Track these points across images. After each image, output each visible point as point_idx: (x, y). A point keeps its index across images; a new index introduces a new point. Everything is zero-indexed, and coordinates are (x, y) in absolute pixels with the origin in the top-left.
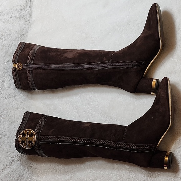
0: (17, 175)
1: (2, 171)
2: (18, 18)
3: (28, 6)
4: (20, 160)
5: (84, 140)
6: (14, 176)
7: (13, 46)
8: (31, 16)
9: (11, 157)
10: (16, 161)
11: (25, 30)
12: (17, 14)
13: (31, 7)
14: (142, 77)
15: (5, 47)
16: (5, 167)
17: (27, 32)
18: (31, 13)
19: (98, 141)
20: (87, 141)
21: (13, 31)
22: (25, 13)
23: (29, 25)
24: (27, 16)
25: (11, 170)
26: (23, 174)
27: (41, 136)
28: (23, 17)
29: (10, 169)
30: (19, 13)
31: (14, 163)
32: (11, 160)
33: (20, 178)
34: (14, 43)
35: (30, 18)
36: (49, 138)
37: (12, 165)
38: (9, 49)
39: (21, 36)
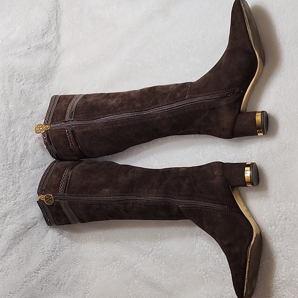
1: (34, 274)
2: (39, 48)
3: (53, 29)
4: (58, 257)
6: (51, 281)
8: (58, 42)
9: (46, 252)
10: (53, 259)
11: (51, 65)
12: (38, 42)
13: (57, 28)
14: (240, 112)
15: (23, 93)
16: (37, 269)
17: (54, 67)
18: (59, 38)
21: (34, 69)
22: (48, 39)
23: (57, 56)
24: (53, 43)
25: (48, 271)
26: (64, 277)
28: (47, 46)
29: (45, 271)
30: (40, 40)
31: (50, 261)
32: (46, 258)
33: (60, 282)
34: (37, 86)
35: (57, 45)
37: (48, 264)
38: (30, 95)
39: (46, 74)
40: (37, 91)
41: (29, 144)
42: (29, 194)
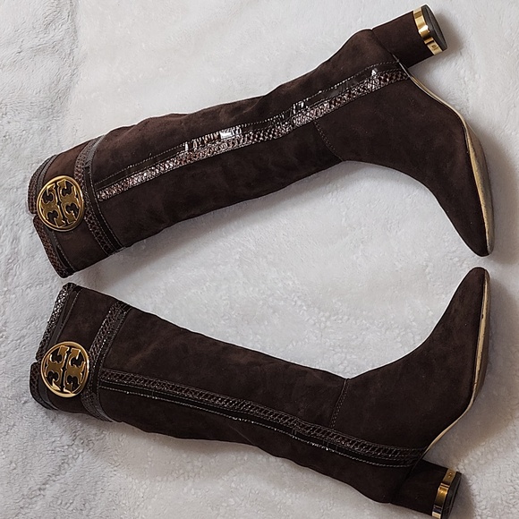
0: (78, 498)
1: (39, 492)
2: (38, 51)
3: (65, 14)
4: (80, 456)
5: (223, 399)
6: (71, 503)
7: (33, 134)
8: (75, 40)
9: (58, 449)
10: (70, 461)
11: (62, 85)
12: (36, 40)
13: (72, 14)
15: (9, 140)
16: (44, 481)
17: (68, 88)
18: (75, 32)
19: (262, 410)
20: (231, 404)
21: (30, 92)
22: (57, 33)
23: (73, 67)
24: (65, 41)
25: (63, 486)
26: (95, 495)
27: (103, 367)
28: (54, 48)
29: (58, 485)
30: (41, 36)
31: (66, 466)
32: (59, 460)
33: (87, 505)
34: (35, 126)
35: (74, 47)
36: (125, 379)
37: (63, 472)
38: (21, 145)
39: (55, 104)
40: (36, 136)
41: (22, 239)
42: (24, 336)
